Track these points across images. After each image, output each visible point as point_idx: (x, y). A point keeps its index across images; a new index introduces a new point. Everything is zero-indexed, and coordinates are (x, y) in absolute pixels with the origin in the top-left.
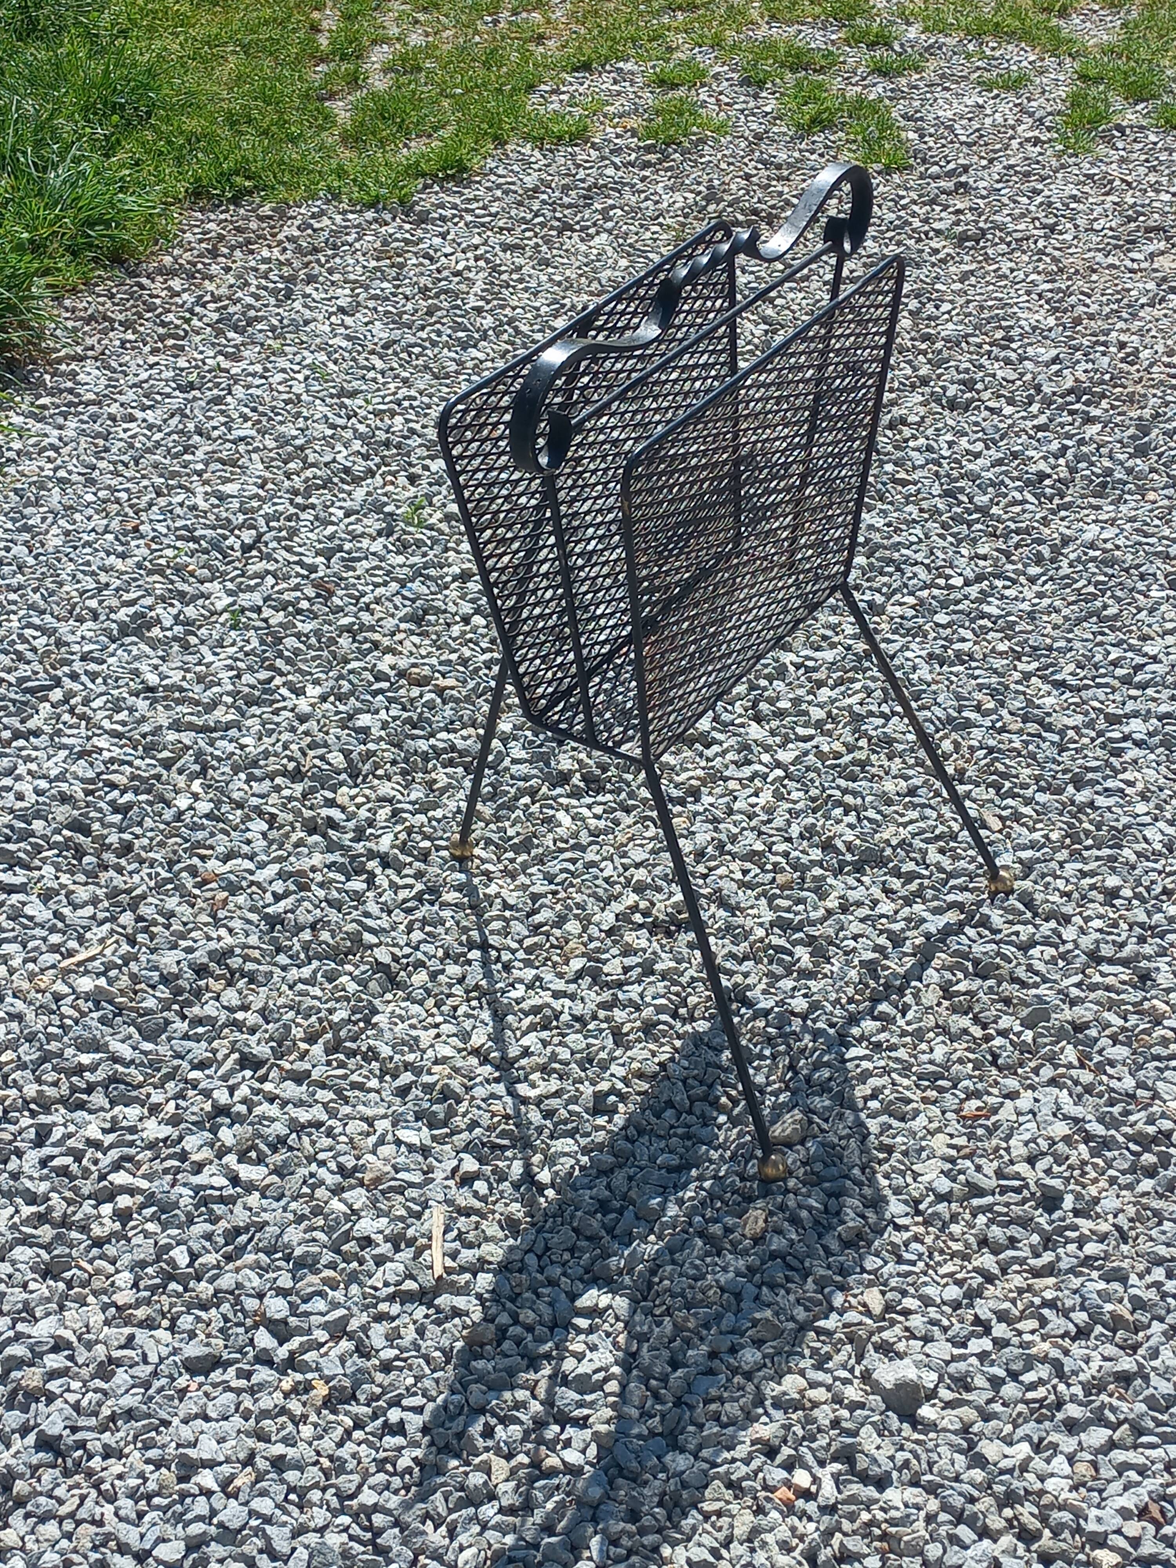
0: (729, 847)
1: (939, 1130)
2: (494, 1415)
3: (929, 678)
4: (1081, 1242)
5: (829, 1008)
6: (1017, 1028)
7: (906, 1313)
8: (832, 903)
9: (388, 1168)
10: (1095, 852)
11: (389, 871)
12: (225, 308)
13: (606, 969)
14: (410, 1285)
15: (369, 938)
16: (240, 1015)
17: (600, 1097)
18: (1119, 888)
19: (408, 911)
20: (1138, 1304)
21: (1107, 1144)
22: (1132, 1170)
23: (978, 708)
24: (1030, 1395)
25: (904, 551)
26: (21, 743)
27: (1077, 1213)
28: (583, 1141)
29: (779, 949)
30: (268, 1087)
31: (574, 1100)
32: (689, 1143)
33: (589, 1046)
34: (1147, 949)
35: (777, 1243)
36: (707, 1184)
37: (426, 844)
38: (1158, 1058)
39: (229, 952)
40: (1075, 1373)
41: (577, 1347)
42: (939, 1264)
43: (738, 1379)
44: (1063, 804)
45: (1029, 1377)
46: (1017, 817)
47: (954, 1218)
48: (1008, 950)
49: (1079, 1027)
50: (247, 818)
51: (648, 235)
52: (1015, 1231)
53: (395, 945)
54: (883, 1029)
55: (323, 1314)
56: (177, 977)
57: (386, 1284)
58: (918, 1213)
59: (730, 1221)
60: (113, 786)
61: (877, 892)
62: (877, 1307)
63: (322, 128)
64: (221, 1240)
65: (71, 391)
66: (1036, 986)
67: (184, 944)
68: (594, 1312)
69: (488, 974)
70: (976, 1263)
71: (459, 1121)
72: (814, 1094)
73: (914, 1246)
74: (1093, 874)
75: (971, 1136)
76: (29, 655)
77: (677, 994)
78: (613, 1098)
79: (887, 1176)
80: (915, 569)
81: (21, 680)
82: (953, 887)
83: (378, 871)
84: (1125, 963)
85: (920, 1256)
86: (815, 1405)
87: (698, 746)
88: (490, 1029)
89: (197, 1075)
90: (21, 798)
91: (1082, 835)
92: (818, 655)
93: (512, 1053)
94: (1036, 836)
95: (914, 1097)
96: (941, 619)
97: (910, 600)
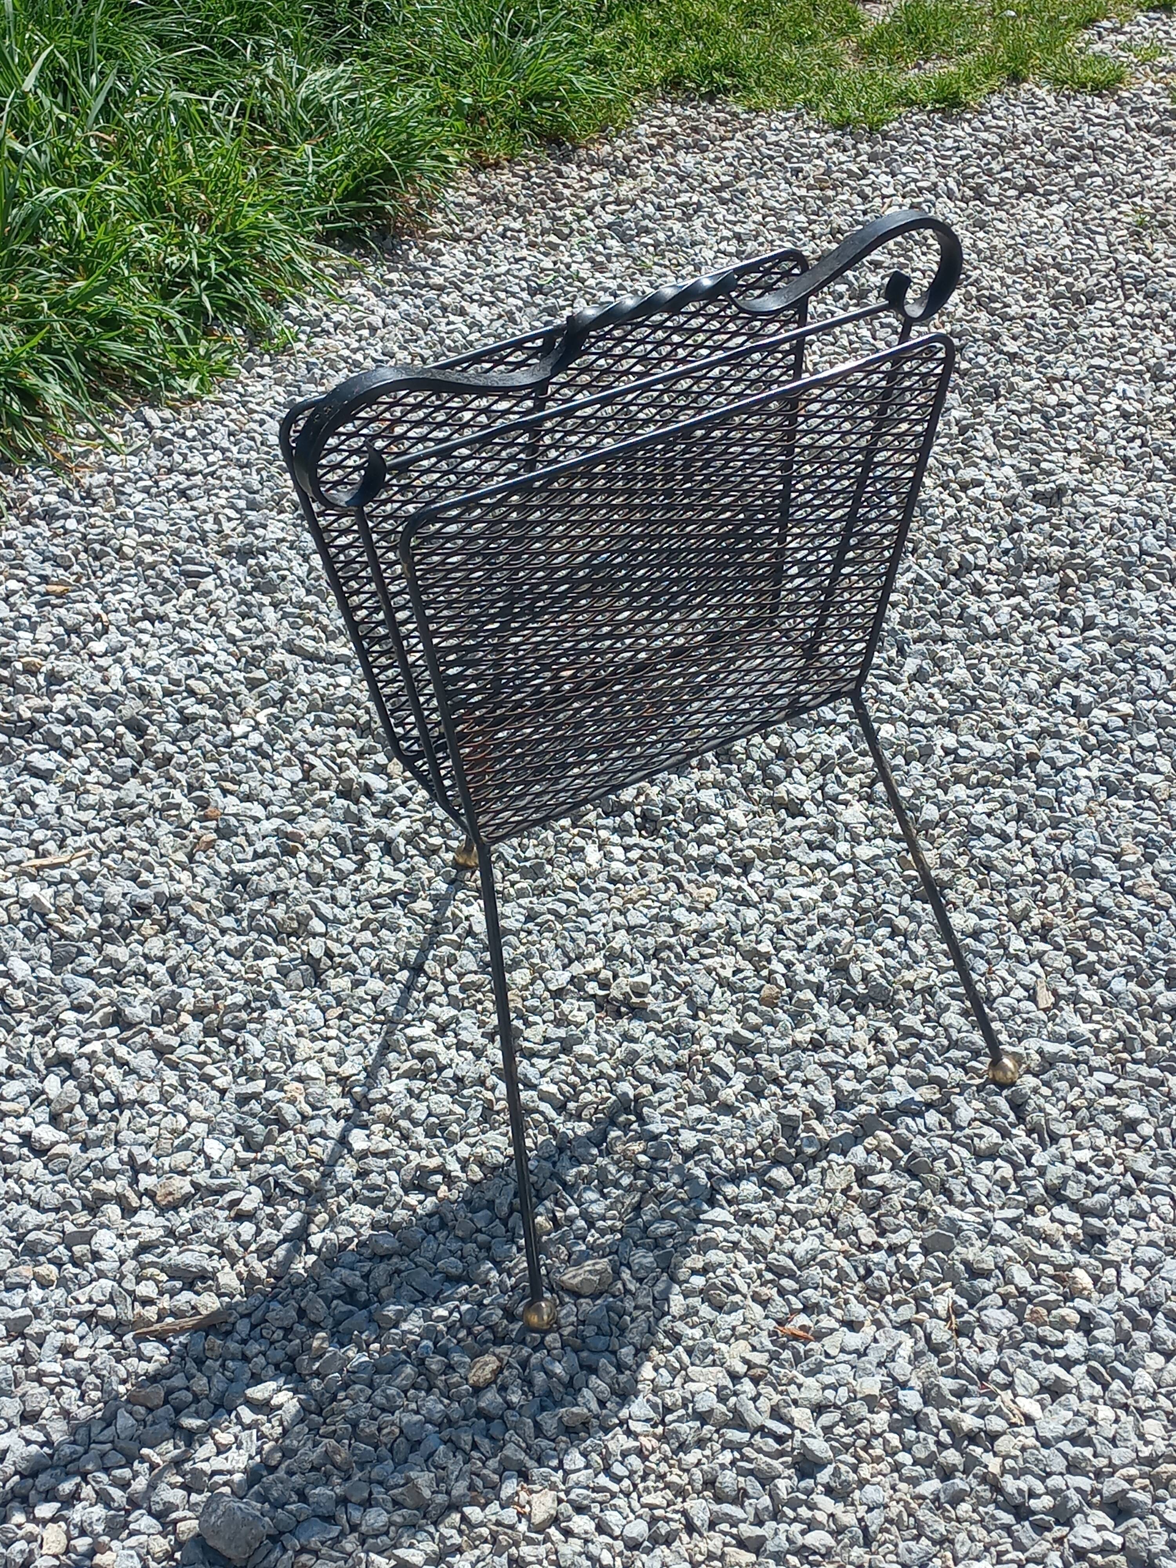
0: (737, 937)
1: (745, 1336)
3: (1082, 806)
4: (811, 1525)
5: (719, 1153)
6: (914, 1247)
7: (568, 1533)
8: (803, 1035)
10: (1144, 1070)
11: (387, 859)
12: (622, 212)
13: (528, 1033)
14: (109, 1312)
15: (317, 925)
16: (151, 968)
17: (424, 1172)
18: (1142, 1121)
19: (376, 908)
21: (917, 1420)
22: (928, 1462)
23: (1116, 858)
25: (1154, 650)
26: (146, 625)
27: (829, 1491)
28: (379, 1214)
29: (717, 1071)
30: (122, 1051)
31: (397, 1168)
32: (483, 1254)
33: (451, 1112)
34: (1123, 1206)
35: (491, 1400)
36: (465, 1307)
37: (437, 841)
38: (1042, 1341)
39: (176, 899)
41: (224, 1438)
42: (647, 1490)
43: (353, 1538)
44: (1140, 1001)
46: (1075, 999)
47: (701, 1443)
48: (960, 1154)
49: (975, 1272)
50: (288, 763)
51: (1114, 213)
52: (751, 1485)
53: (338, 940)
54: (766, 1198)
55: (13, 1308)
56: (115, 909)
57: (90, 1301)
58: (663, 1422)
59: (456, 1357)
60: (192, 693)
61: (861, 1038)
62: (539, 1515)
63: (843, 33)
65: (424, 271)
66: (962, 1206)
67: (145, 876)
68: (264, 1407)
69: (402, 1002)
70: (687, 1505)
71: (270, 1152)
72: (643, 1246)
73: (634, 1461)
74: (1122, 1094)
75: (774, 1357)
78: (438, 1178)
79: (656, 1369)
80: (1152, 673)
82: (949, 1060)
83: (375, 856)
84: (1084, 1212)
85: (632, 1473)
87: (783, 813)
88: (370, 1060)
89: (70, 1016)
90: (105, 682)
91: (1137, 1044)
92: (979, 744)
93: (374, 1094)
94: (1084, 1029)
95: (744, 1288)
96: (1148, 739)
97: (1126, 708)
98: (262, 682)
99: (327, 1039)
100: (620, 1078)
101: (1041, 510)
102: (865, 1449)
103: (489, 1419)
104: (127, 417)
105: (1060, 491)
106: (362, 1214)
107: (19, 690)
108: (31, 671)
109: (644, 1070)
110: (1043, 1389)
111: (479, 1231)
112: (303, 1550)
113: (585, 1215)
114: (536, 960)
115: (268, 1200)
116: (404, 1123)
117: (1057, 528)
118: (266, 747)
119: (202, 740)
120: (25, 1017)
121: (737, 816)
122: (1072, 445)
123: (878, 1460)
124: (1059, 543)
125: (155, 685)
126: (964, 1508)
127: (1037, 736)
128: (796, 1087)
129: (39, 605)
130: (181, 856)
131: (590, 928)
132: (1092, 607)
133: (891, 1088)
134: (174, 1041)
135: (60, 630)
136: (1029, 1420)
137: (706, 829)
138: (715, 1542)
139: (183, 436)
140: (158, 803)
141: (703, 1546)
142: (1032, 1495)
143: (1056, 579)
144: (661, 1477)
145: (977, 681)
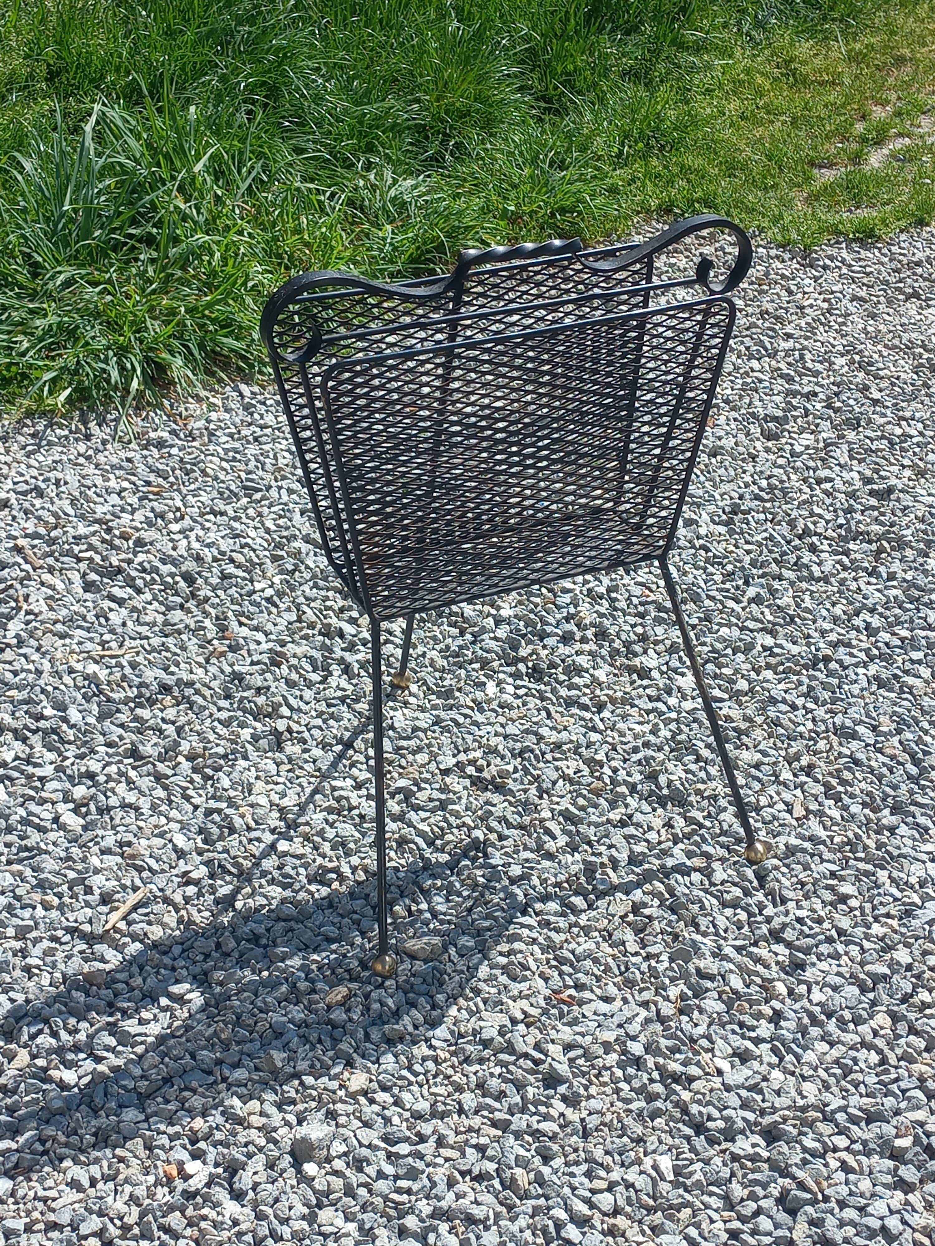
0: (583, 750)
1: (527, 997)
2: (51, 1028)
3: (856, 692)
4: (546, 1117)
5: (535, 881)
6: (665, 957)
7: (372, 1101)
8: (615, 816)
9: (147, 853)
11: (345, 676)
13: (419, 794)
14: (87, 928)
15: (285, 711)
16: (164, 726)
17: (325, 871)
18: (852, 896)
19: (329, 706)
20: (540, 1180)
21: (638, 1063)
22: (641, 1091)
23: (874, 729)
24: (395, 1196)
26: (210, 517)
27: (564, 1099)
28: (288, 893)
29: (548, 832)
30: (132, 774)
31: (306, 866)
32: (354, 926)
33: (352, 836)
34: (825, 949)
35: (338, 1015)
36: (333, 956)
38: (741, 1024)
39: (190, 684)
40: (439, 1199)
41: (147, 1015)
42: (435, 1084)
43: (222, 1086)
44: (869, 821)
45: (404, 1184)
46: (820, 814)
47: (481, 1060)
49: (703, 975)
50: (289, 609)
52: (510, 1089)
53: (298, 723)
54: (563, 915)
55: (23, 920)
56: (147, 686)
57: (76, 921)
58: (456, 1043)
59: (319, 985)
60: (232, 560)
61: (657, 823)
62: (355, 1088)
63: (798, 186)
64: (14, 850)
66: (705, 934)
67: (173, 669)
68: (180, 1000)
69: (334, 765)
70: (461, 1097)
71: (219, 846)
72: (468, 934)
73: (430, 1065)
74: (841, 879)
75: (545, 1012)
76: (268, 467)
77: (442, 829)
78: (334, 876)
79: (459, 1010)
80: (930, 612)
81: (248, 480)
82: (718, 843)
83: (336, 673)
84: (794, 949)
85: (427, 1072)
86: (249, 1127)
87: (635, 677)
88: (303, 799)
89: (102, 749)
90: (174, 549)
91: (860, 848)
92: (789, 646)
93: (302, 820)
94: (823, 834)
95: (534, 968)
96: (917, 655)
97: (905, 633)
98: (282, 558)
99: (277, 784)
100: (476, 827)
101: (873, 502)
102: (597, 1076)
103: (334, 1027)
104: (228, 388)
105: (890, 490)
106: (276, 892)
107: (113, 547)
108: (125, 537)
109: (494, 824)
110: (735, 1054)
111: (355, 912)
112: (186, 1089)
113: (431, 910)
114: (435, 749)
115: (212, 876)
116: (317, 839)
117: (883, 514)
118: (275, 598)
119: (233, 591)
120: (72, 747)
121: (601, 674)
122: (906, 462)
123: (605, 1084)
124: (882, 524)
125: (208, 554)
126: (659, 1122)
127: (835, 645)
128: (603, 849)
129: (141, 499)
130: (201, 659)
131: (478, 733)
132: (896, 567)
133: (672, 856)
134: (170, 772)
135: (151, 515)
136: (720, 1073)
137: (576, 680)
138: (476, 1121)
139: (264, 404)
140: (193, 626)
141: (466, 1122)
142: (710, 1118)
143: (874, 547)
144: (448, 1077)
145: (798, 605)
